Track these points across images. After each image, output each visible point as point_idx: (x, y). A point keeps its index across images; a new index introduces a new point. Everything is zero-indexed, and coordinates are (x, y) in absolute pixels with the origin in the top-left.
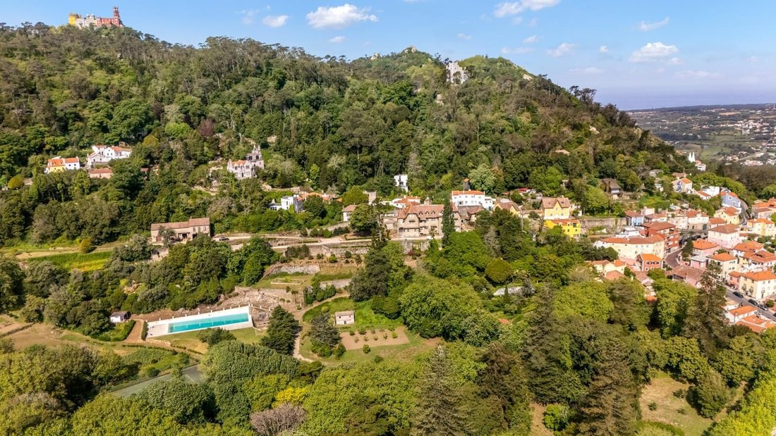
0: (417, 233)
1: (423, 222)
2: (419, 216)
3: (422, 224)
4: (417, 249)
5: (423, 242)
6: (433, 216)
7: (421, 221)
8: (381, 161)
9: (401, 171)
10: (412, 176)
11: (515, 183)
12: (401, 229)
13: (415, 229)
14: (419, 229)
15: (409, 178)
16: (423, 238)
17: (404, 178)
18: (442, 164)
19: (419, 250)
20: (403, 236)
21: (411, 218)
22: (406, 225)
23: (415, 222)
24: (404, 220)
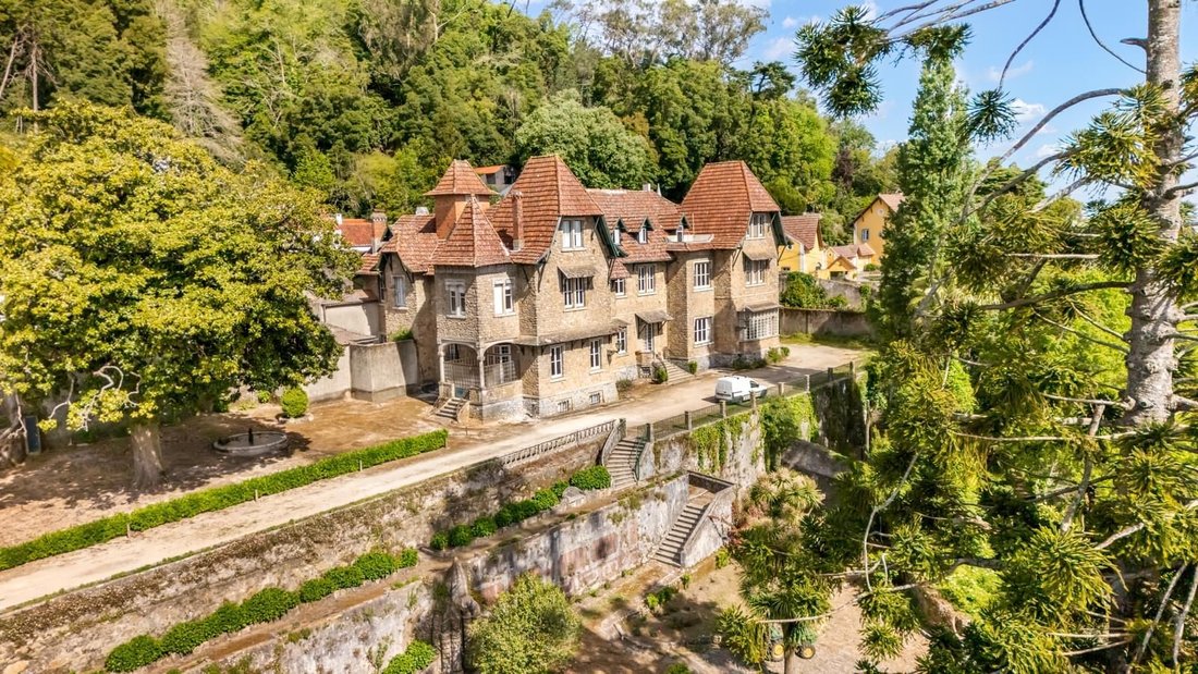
0: (605, 380)
5: (736, 419)
13: (593, 344)
20: (519, 416)
21: (571, 254)
22: (530, 321)
23: (592, 288)
24: (523, 274)
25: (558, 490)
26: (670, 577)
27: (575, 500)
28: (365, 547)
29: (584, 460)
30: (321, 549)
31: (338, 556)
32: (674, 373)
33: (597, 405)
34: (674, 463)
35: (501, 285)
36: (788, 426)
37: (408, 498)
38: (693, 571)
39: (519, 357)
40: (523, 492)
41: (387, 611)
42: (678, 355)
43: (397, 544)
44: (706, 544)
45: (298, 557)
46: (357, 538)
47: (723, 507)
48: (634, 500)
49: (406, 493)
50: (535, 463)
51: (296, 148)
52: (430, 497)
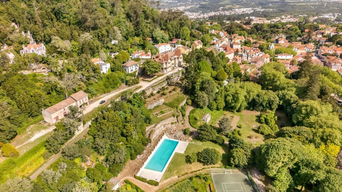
20: (166, 72)
22: (167, 66)
24: (166, 63)
25: (171, 77)
26: (177, 81)
27: (172, 78)
29: (171, 75)
32: (175, 68)
33: (170, 71)
34: (176, 75)
36: (183, 72)
37: (164, 78)
39: (166, 68)
40: (169, 77)
42: (175, 66)
44: (178, 80)
47: (179, 78)
48: (175, 77)
51: (128, 37)
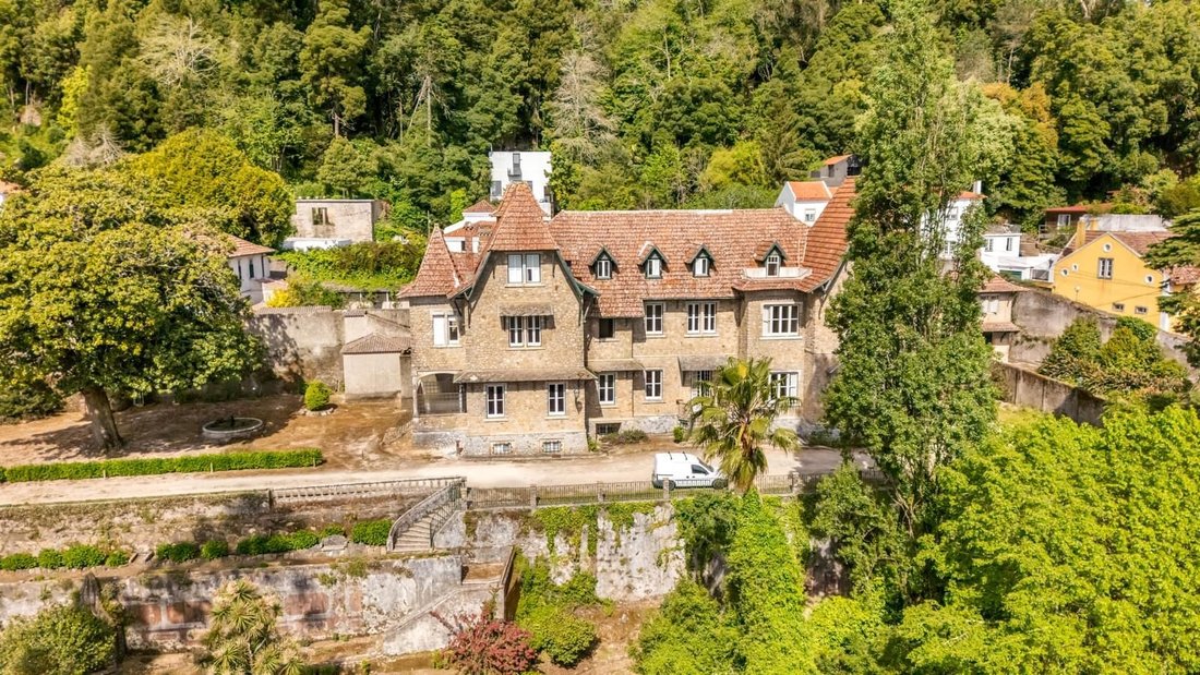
0: (570, 428)
1: (622, 337)
2: (592, 284)
3: (611, 352)
4: (563, 576)
5: (619, 507)
6: (704, 285)
7: (607, 328)
8: (424, 73)
9: (525, 137)
10: (575, 154)
11: (1124, 151)
12: (450, 390)
13: (555, 387)
14: (593, 387)
15: (556, 162)
16: (622, 471)
17: (536, 166)
18: (708, 96)
19: (581, 593)
21: (521, 290)
23: (553, 327)
28: (90, 540)
30: (43, 532)
31: (62, 540)
33: (552, 454)
34: (502, 539)
35: (443, 316)
37: (144, 507)
38: (390, 660)
40: (289, 527)
41: (20, 596)
43: (126, 543)
44: (427, 637)
45: (23, 533)
46: (82, 531)
47: (462, 604)
48: (355, 566)
49: (143, 503)
50: (320, 503)
52: (170, 511)
